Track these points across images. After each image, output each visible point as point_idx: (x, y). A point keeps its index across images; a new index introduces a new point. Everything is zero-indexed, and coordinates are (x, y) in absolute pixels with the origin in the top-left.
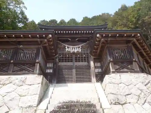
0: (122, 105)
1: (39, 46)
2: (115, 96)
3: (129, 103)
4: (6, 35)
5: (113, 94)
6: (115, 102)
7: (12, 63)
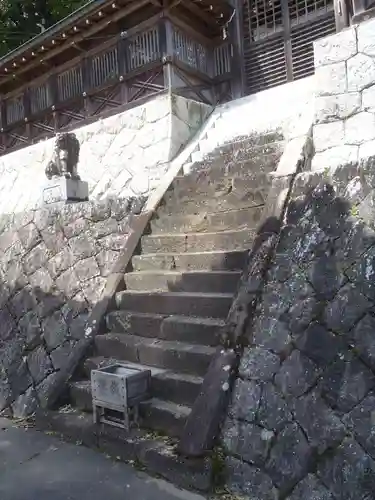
0: (344, 119)
1: (161, 15)
2: (332, 99)
3: (366, 110)
4: (102, 11)
5: (327, 94)
6: (325, 115)
7: (122, 82)
